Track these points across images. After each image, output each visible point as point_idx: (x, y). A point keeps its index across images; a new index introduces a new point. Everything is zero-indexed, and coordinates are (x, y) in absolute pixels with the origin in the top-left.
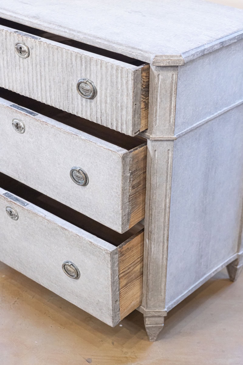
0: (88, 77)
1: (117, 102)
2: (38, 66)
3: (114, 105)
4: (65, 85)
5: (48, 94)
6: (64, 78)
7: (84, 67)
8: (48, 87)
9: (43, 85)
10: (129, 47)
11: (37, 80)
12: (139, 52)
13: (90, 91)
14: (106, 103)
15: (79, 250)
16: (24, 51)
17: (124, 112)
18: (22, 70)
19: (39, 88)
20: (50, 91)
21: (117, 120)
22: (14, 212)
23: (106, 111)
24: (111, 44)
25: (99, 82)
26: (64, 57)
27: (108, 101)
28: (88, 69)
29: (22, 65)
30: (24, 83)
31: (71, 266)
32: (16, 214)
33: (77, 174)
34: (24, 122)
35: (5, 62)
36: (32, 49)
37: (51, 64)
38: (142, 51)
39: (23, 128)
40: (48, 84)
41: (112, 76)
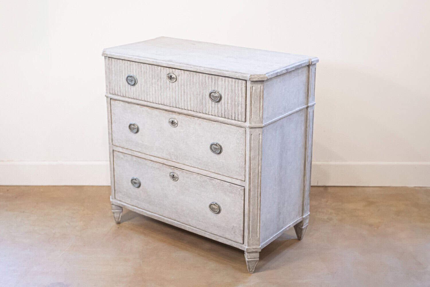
0: (216, 89)
1: (235, 102)
2: (183, 86)
3: (233, 104)
4: (201, 96)
5: (189, 103)
6: (200, 92)
7: (213, 83)
8: (189, 99)
9: (185, 98)
10: (233, 72)
11: (181, 95)
12: (240, 74)
13: (218, 97)
14: (228, 103)
15: (222, 192)
16: (174, 78)
17: (240, 108)
18: (171, 90)
19: (183, 100)
20: (190, 101)
21: (235, 113)
22: (176, 175)
23: (228, 108)
24: (222, 72)
25: (223, 91)
26: (201, 79)
27: (229, 102)
28: (217, 84)
29: (171, 88)
30: (172, 98)
31: (216, 204)
32: (177, 177)
33: (215, 147)
34: (178, 119)
35: (159, 87)
36: (179, 76)
37: (192, 84)
38: (242, 73)
39: (177, 124)
40: (189, 96)
41: (232, 86)
